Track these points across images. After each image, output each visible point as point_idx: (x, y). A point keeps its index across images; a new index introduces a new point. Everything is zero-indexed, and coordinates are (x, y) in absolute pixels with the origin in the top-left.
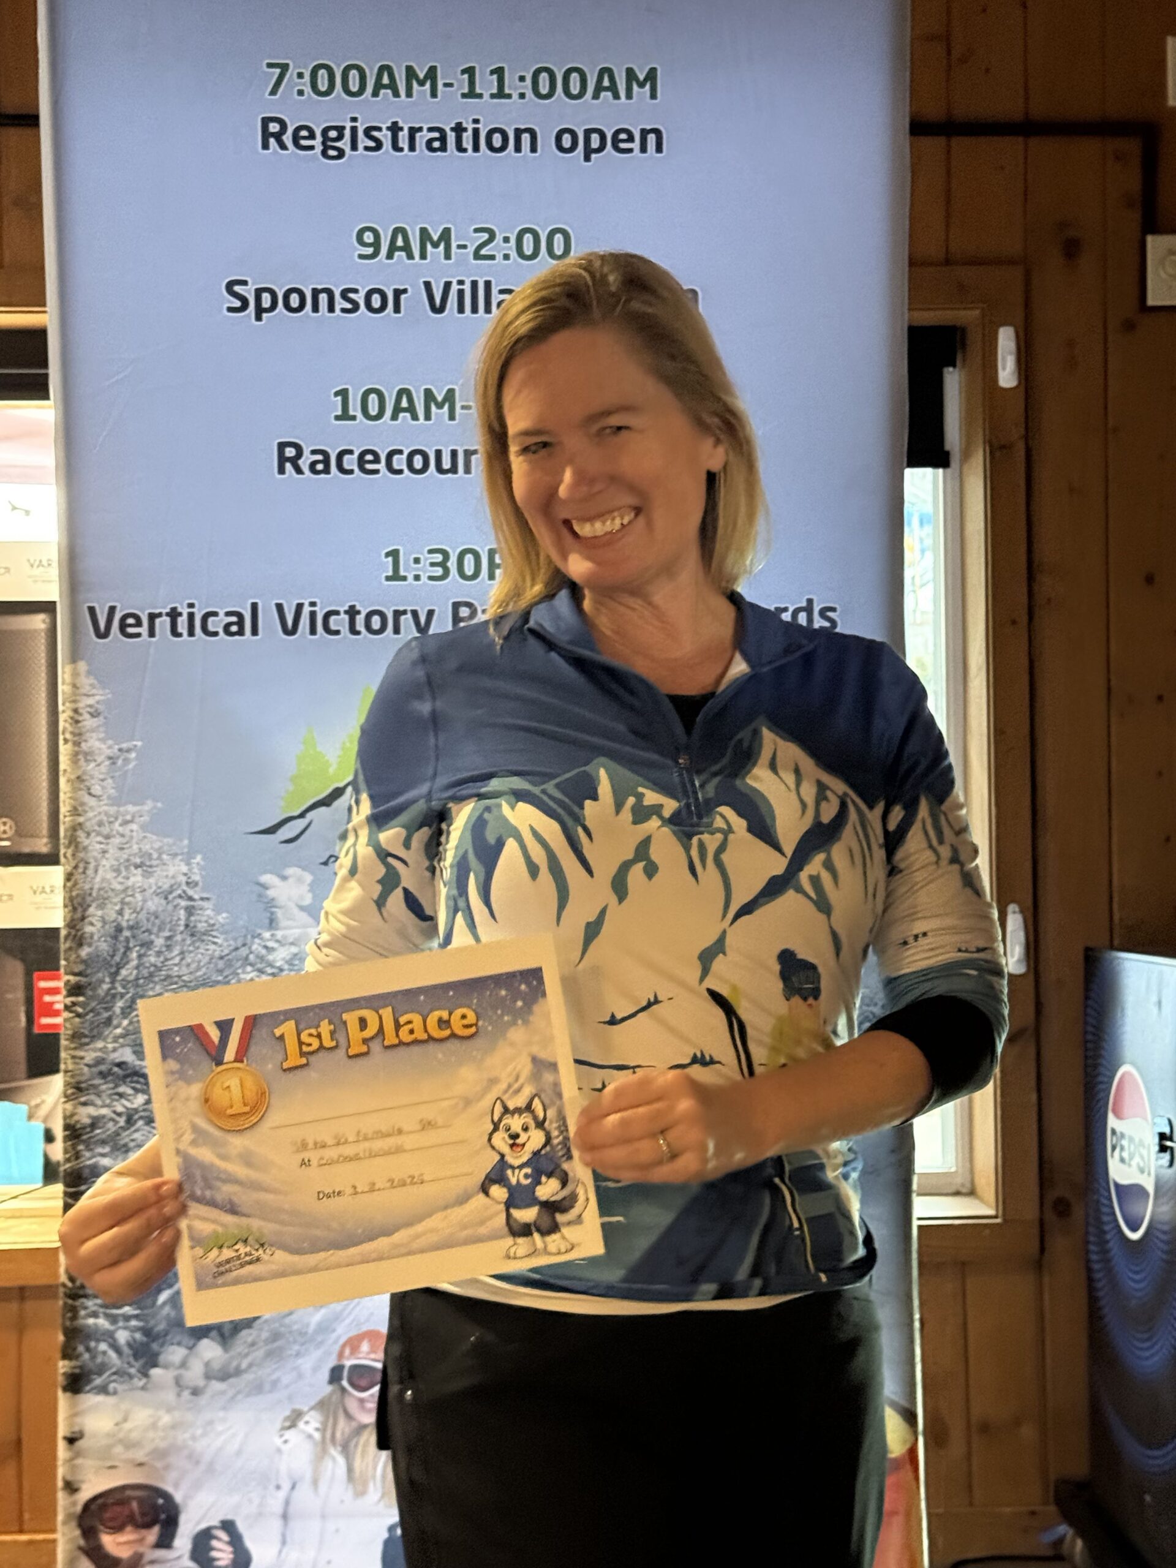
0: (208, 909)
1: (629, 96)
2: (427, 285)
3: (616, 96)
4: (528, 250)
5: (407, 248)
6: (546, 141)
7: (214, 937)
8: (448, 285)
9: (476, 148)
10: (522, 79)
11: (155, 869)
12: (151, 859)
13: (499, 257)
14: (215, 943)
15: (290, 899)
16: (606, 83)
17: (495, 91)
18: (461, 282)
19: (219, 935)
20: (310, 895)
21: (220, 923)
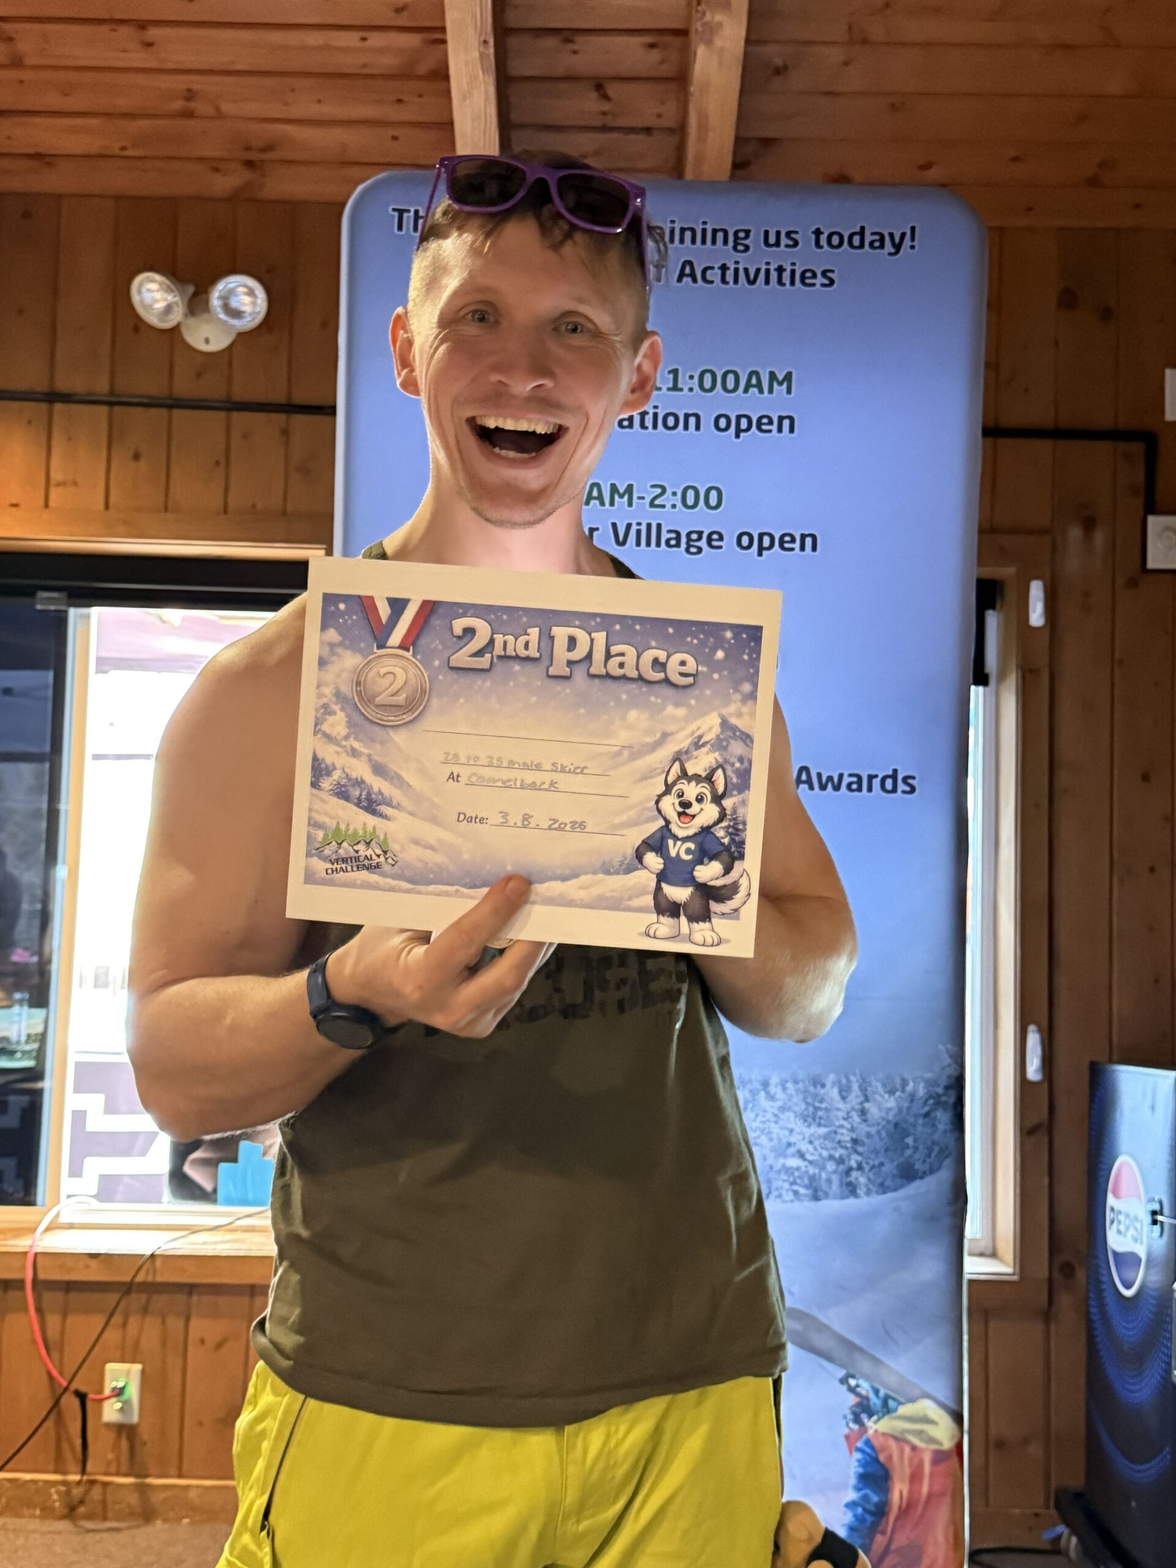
1: (771, 391)
2: (614, 525)
3: (761, 391)
4: (690, 501)
5: (600, 498)
6: (707, 423)
8: (629, 526)
9: (655, 426)
10: (691, 377)
13: (668, 506)
16: (754, 381)
17: (671, 385)
18: (639, 524)
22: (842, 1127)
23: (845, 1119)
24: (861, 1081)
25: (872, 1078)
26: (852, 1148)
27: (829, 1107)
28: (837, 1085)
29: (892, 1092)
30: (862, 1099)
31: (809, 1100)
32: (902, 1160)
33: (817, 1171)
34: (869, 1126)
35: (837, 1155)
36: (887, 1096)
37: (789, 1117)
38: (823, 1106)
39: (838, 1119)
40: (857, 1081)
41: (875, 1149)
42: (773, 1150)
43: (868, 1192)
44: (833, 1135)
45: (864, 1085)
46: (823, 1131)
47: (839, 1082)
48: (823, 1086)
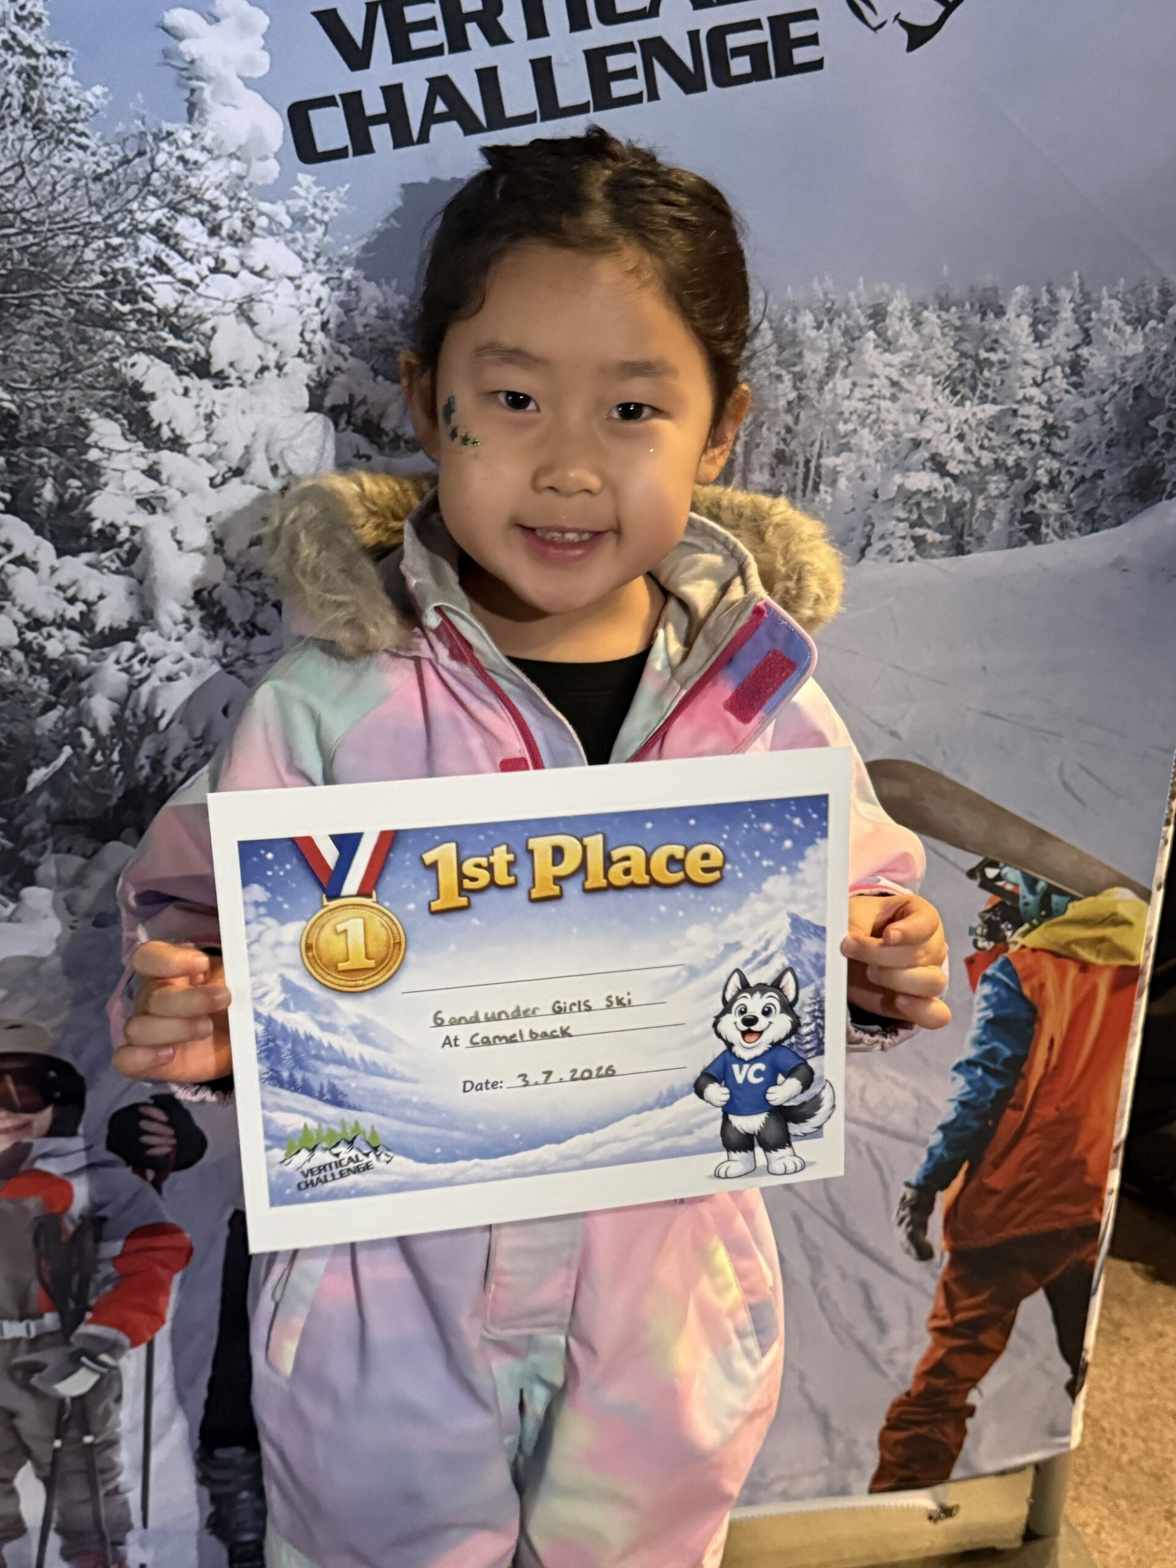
0: (64, 74)
7: (82, 134)
14: (83, 148)
15: (226, 61)
19: (87, 131)
20: (265, 58)
21: (91, 106)
22: (1028, 400)
23: (1036, 384)
24: (1078, 298)
25: (1105, 292)
26: (1042, 442)
27: (1007, 357)
28: (1029, 310)
29: (1138, 322)
30: (1078, 338)
31: (967, 347)
32: (1142, 462)
33: (968, 496)
34: (1084, 396)
35: (1010, 462)
36: (1129, 329)
37: (924, 385)
38: (993, 357)
39: (1023, 387)
40: (1071, 301)
41: (1090, 444)
42: (883, 456)
43: (1063, 531)
44: (1008, 420)
45: (1086, 307)
46: (991, 410)
47: (1035, 301)
48: (1000, 312)
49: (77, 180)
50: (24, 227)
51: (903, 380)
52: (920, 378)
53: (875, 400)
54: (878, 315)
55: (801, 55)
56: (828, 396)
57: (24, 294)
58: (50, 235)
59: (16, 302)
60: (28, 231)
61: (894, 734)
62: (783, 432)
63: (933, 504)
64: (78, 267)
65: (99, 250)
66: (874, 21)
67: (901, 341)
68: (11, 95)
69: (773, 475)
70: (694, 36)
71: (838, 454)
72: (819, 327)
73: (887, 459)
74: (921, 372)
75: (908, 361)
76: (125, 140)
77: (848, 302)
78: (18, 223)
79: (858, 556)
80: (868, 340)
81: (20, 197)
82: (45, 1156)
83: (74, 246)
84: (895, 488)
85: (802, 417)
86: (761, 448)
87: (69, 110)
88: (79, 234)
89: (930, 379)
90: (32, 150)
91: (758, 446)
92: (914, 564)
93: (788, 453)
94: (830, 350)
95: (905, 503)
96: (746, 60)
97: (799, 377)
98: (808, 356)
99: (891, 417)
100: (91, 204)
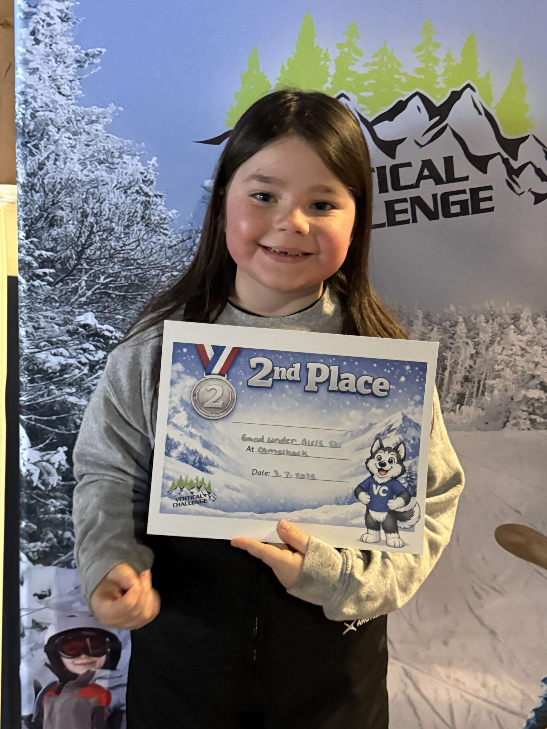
0: (160, 204)
7: (165, 229)
11: (116, 166)
12: (113, 157)
14: (165, 235)
19: (168, 228)
21: (170, 218)
49: (162, 248)
50: (138, 266)
51: (528, 348)
52: (536, 347)
53: (513, 356)
54: (516, 318)
55: (483, 205)
56: (490, 353)
57: (135, 294)
58: (148, 270)
59: (131, 297)
60: (139, 268)
61: (517, 512)
62: (468, 367)
63: (540, 405)
64: (159, 284)
65: (168, 277)
66: (519, 191)
67: (527, 330)
68: (137, 212)
69: (462, 386)
70: (435, 196)
71: (494, 379)
72: (487, 322)
73: (518, 383)
74: (536, 345)
75: (530, 339)
76: (184, 232)
77: (502, 312)
78: (135, 264)
79: (503, 425)
80: (510, 329)
81: (137, 254)
82: (101, 678)
83: (158, 275)
84: (522, 396)
85: (478, 361)
86: (457, 374)
87: (161, 219)
88: (160, 270)
89: (540, 349)
90: (144, 235)
91: (456, 373)
92: (530, 432)
93: (470, 377)
94: (492, 333)
95: (526, 403)
96: (458, 207)
97: (477, 344)
98: (481, 335)
99: (520, 364)
100: (167, 258)
